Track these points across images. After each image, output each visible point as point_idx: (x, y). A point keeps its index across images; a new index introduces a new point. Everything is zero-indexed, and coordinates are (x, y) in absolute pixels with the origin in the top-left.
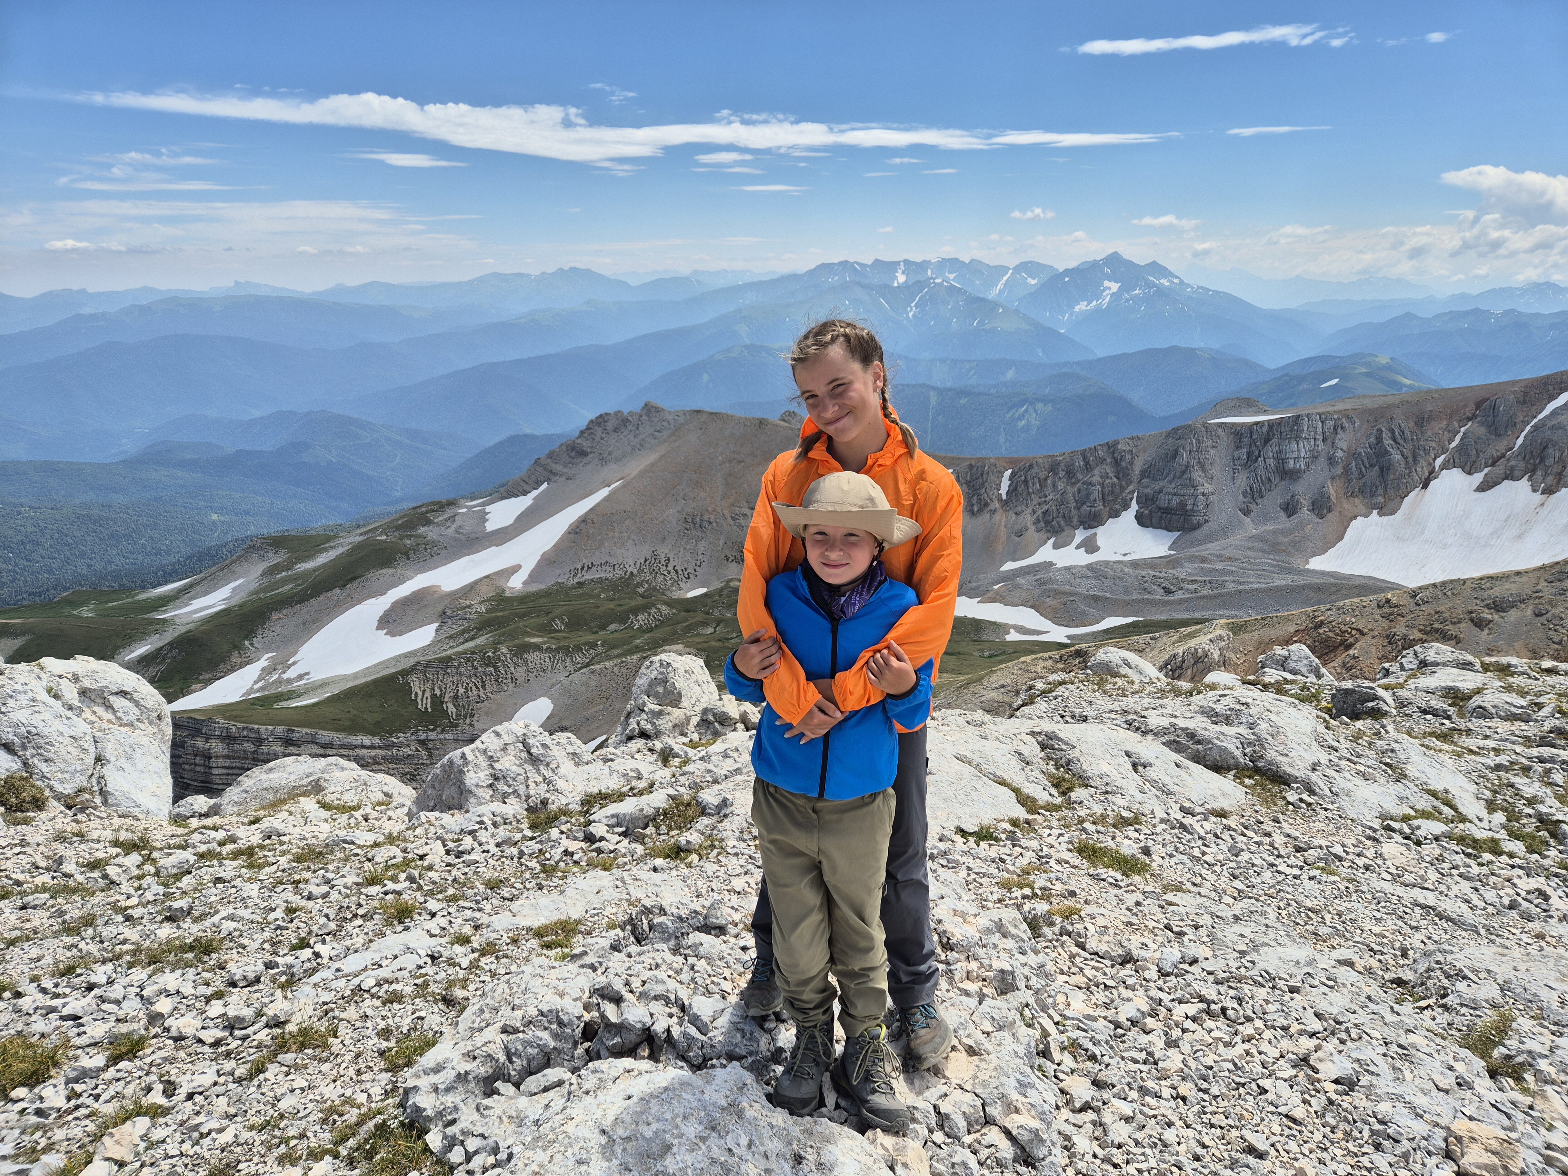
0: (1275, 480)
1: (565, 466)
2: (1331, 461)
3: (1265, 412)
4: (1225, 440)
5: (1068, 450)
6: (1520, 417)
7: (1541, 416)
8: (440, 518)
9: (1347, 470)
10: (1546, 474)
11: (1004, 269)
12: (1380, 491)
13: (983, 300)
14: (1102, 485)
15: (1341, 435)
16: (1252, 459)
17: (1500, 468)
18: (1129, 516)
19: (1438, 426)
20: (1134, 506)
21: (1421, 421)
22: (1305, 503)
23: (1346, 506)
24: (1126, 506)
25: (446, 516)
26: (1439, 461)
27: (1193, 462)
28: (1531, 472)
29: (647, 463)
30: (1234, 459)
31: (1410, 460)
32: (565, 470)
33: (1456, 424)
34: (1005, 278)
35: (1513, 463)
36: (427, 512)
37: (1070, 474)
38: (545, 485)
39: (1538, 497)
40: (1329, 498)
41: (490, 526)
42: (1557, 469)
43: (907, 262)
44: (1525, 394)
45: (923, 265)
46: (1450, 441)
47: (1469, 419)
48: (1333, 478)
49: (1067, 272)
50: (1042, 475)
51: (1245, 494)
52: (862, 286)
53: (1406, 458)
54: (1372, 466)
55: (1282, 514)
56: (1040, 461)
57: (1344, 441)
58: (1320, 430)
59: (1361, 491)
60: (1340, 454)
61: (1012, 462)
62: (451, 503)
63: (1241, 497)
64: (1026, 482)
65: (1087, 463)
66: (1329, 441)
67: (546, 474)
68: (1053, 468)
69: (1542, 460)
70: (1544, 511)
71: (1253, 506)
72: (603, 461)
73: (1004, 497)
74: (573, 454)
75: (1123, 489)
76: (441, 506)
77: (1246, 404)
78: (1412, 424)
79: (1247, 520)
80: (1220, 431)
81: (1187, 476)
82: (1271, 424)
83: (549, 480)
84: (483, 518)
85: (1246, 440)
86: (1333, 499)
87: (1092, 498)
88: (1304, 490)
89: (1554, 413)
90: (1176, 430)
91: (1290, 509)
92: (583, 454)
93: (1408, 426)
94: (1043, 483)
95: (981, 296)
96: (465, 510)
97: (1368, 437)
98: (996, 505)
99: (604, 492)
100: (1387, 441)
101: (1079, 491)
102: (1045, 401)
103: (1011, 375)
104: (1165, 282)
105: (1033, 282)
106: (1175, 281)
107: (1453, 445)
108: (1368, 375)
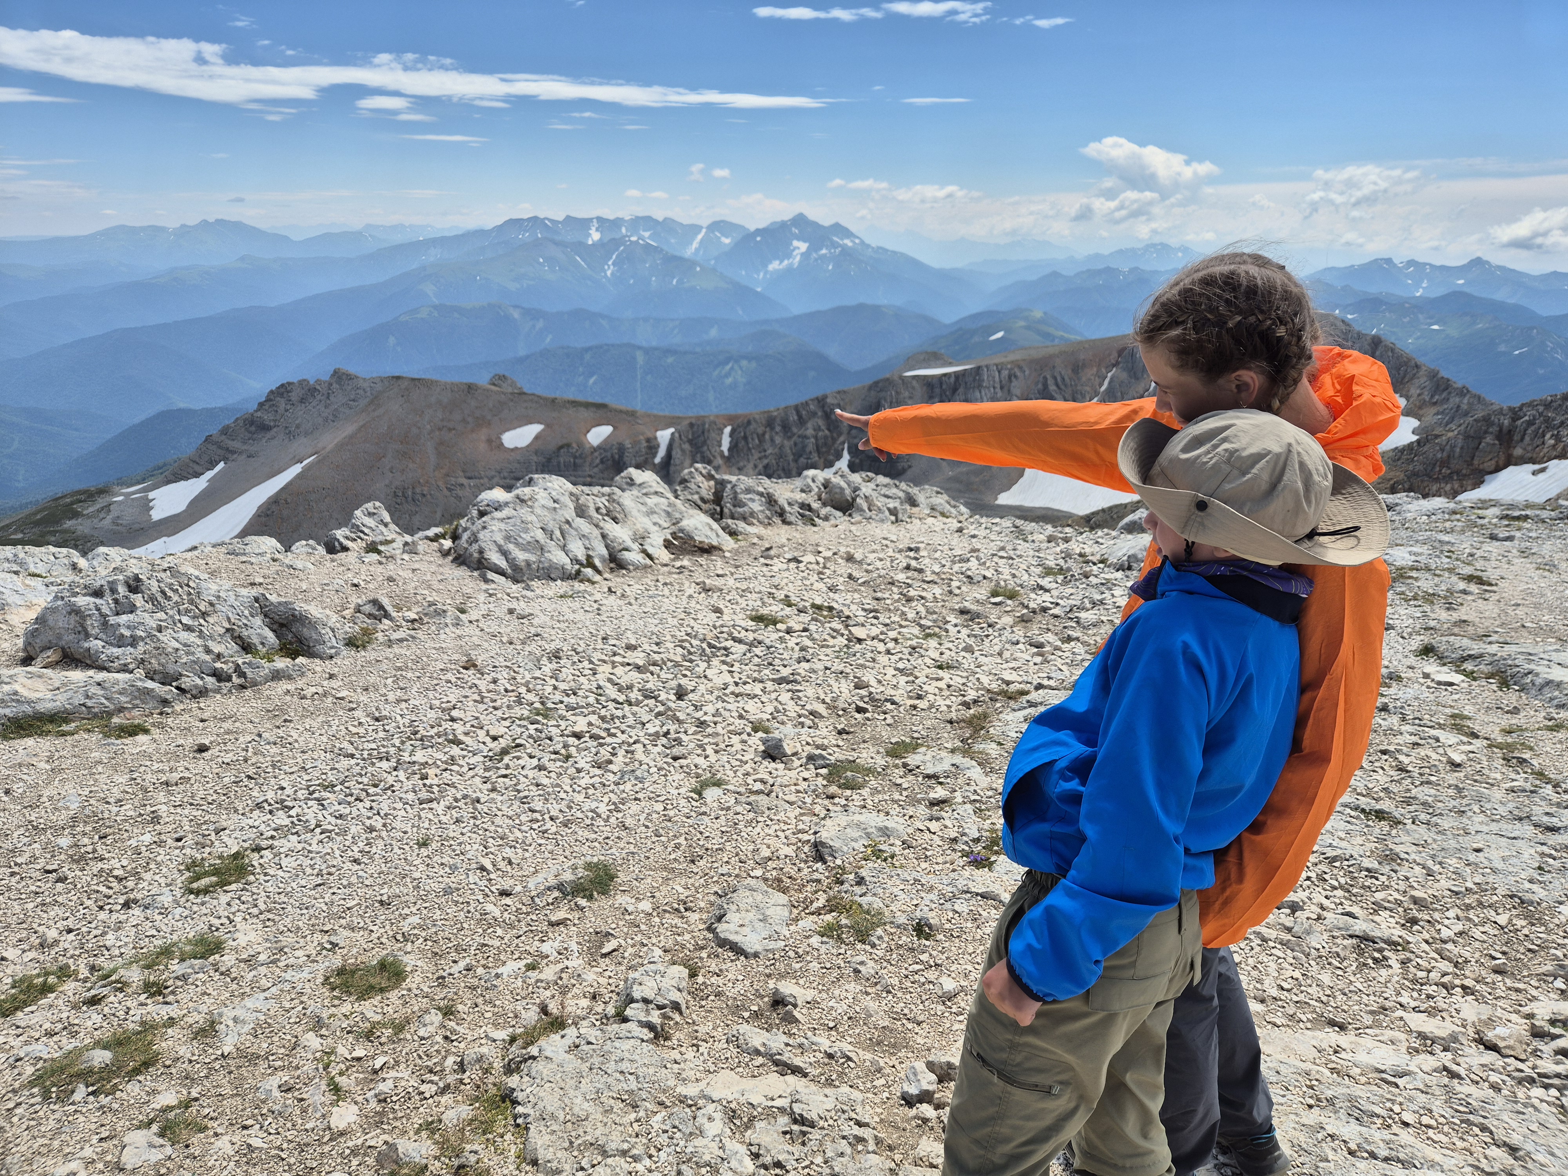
1: (244, 443)
3: (950, 364)
4: (919, 390)
5: (783, 405)
8: (91, 509)
11: (696, 228)
13: (681, 259)
14: (816, 438)
18: (842, 464)
19: (1090, 373)
20: (846, 457)
24: (839, 457)
25: (98, 506)
29: (343, 435)
32: (245, 447)
33: (1104, 370)
34: (700, 237)
36: (72, 503)
37: (786, 428)
38: (221, 465)
41: (157, 515)
43: (599, 219)
45: (616, 223)
47: (1114, 365)
49: (758, 232)
50: (760, 430)
52: (556, 243)
56: (757, 417)
57: (1017, 389)
58: (997, 379)
61: (730, 419)
62: (103, 491)
64: (745, 438)
65: (800, 417)
67: (221, 452)
68: (770, 423)
72: (291, 435)
73: (726, 453)
74: (253, 429)
75: (834, 440)
76: (90, 495)
77: (933, 358)
80: (914, 383)
82: (956, 375)
83: (226, 460)
84: (146, 506)
85: (937, 391)
87: (808, 450)
92: (264, 428)
94: (761, 437)
95: (678, 254)
96: (121, 498)
97: (1037, 384)
98: (719, 461)
99: (296, 469)
100: (1052, 387)
101: (795, 444)
102: (749, 358)
103: (713, 333)
104: (848, 242)
105: (727, 241)
106: (857, 241)
107: (1103, 388)
108: (1028, 328)
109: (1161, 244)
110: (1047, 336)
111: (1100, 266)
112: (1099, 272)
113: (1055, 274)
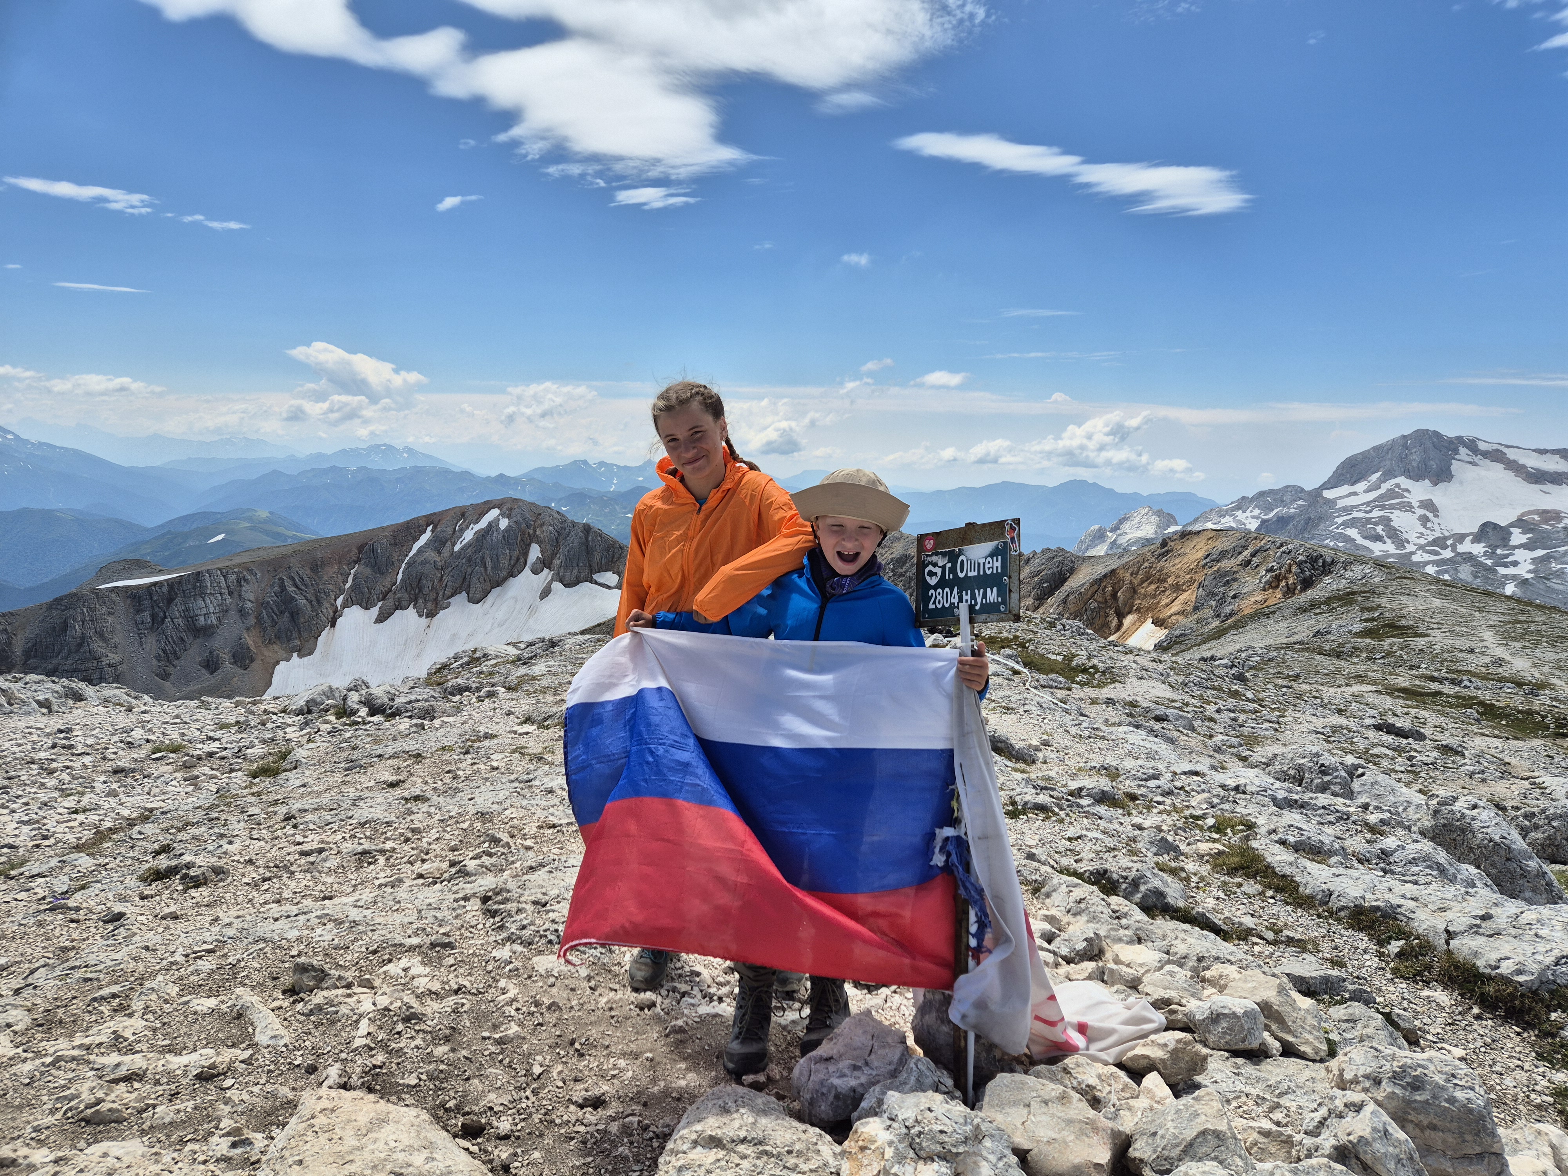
0: (189, 639)
2: (242, 612)
3: (160, 572)
4: (121, 605)
6: (395, 557)
7: (411, 554)
9: (259, 619)
10: (426, 602)
12: (295, 635)
15: (246, 587)
16: (157, 622)
17: (390, 602)
19: (331, 571)
21: (316, 567)
22: (226, 657)
23: (266, 653)
26: (339, 601)
27: (90, 633)
28: (414, 600)
30: (137, 624)
31: (315, 603)
33: (346, 567)
35: (399, 595)
39: (424, 621)
40: (248, 648)
42: (433, 595)
44: (395, 538)
46: (345, 582)
47: (356, 562)
48: (248, 629)
51: (158, 658)
53: (311, 602)
54: (282, 612)
55: (204, 671)
57: (250, 593)
58: (223, 584)
59: (278, 637)
60: (249, 605)
63: (155, 662)
66: (236, 594)
69: (420, 591)
70: (431, 631)
71: (170, 669)
77: (138, 566)
78: (308, 571)
79: (168, 684)
80: (113, 596)
81: (86, 648)
82: (170, 583)
85: (147, 602)
86: (253, 648)
88: (221, 644)
89: (420, 550)
91: (211, 665)
93: (306, 573)
97: (272, 586)
100: (291, 589)
106: (10, 436)
107: (348, 586)
108: (253, 528)
109: (384, 445)
110: (277, 535)
111: (327, 465)
112: (325, 471)
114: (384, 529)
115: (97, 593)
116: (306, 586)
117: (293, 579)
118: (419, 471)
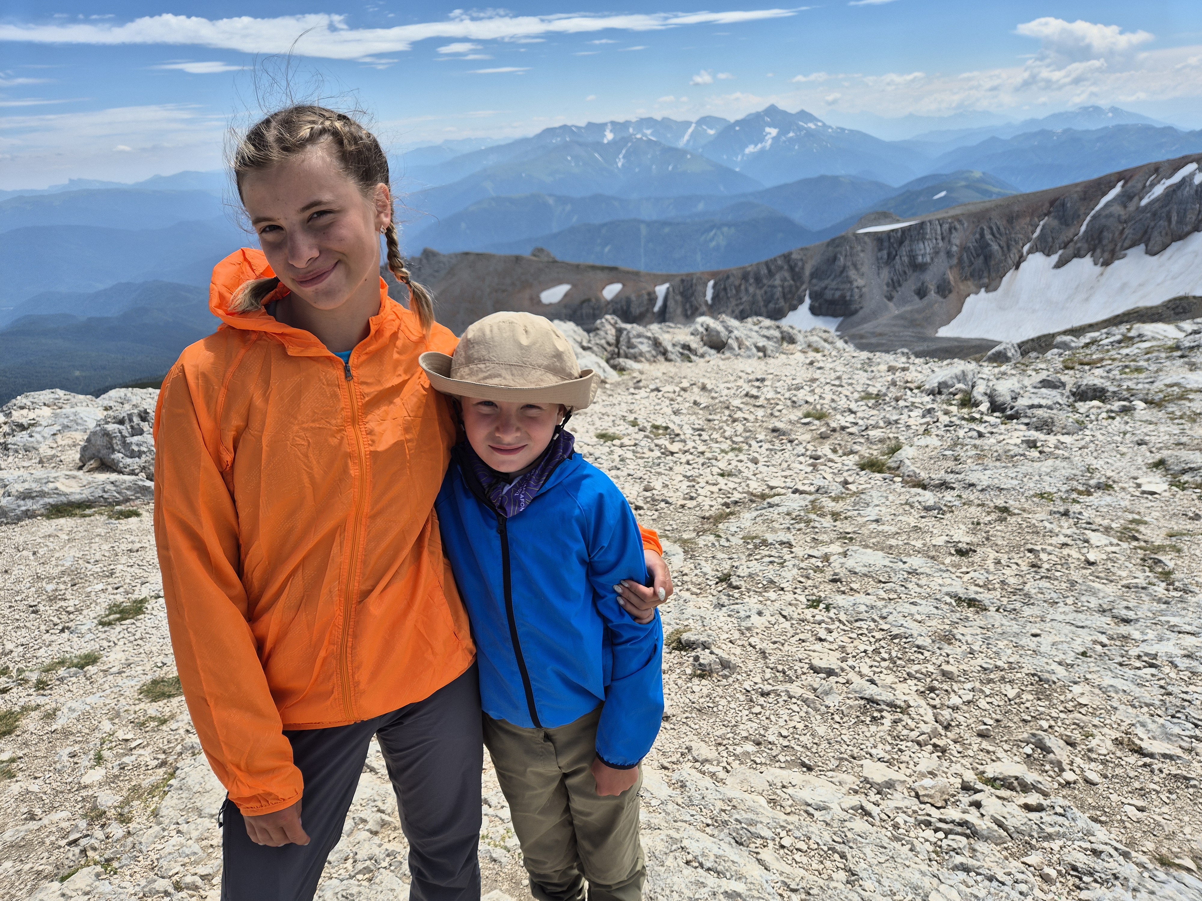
0: (909, 272)
2: (949, 254)
3: (898, 221)
4: (870, 245)
5: (755, 263)
6: (1082, 211)
7: (1098, 208)
9: (960, 260)
10: (1103, 251)
11: (688, 124)
12: (986, 274)
13: (675, 150)
14: (783, 287)
15: (955, 234)
16: (891, 258)
17: (1070, 250)
18: (804, 308)
19: (1024, 222)
20: (807, 301)
21: (1011, 219)
22: (932, 288)
23: (962, 287)
24: (801, 301)
26: (1026, 248)
27: (849, 264)
28: (1092, 250)
30: (878, 259)
31: (1005, 249)
33: (1036, 219)
34: (690, 130)
35: (1079, 245)
37: (758, 280)
39: (1098, 269)
40: (949, 282)
42: (1110, 247)
43: (613, 123)
44: (1085, 193)
45: (626, 125)
46: (1033, 232)
47: (1046, 215)
48: (951, 268)
49: (737, 123)
50: (737, 283)
51: (888, 285)
52: (580, 144)
53: (1002, 248)
54: (978, 256)
55: (916, 298)
56: (735, 272)
57: (957, 239)
58: (939, 232)
59: (972, 275)
60: (955, 249)
61: (713, 275)
63: (885, 288)
64: (725, 289)
65: (770, 271)
66: (947, 240)
68: (745, 277)
69: (1100, 240)
70: (1103, 279)
71: (894, 294)
73: (710, 302)
75: (798, 288)
77: (883, 216)
78: (1005, 222)
79: (891, 304)
80: (866, 239)
81: (844, 274)
82: (903, 230)
85: (886, 244)
86: (952, 283)
87: (776, 297)
88: (930, 278)
89: (1107, 205)
90: (833, 240)
91: (921, 293)
93: (1002, 223)
94: (738, 289)
95: (673, 146)
97: (974, 234)
98: (704, 308)
100: (988, 236)
101: (766, 293)
102: (729, 225)
103: (701, 207)
104: (812, 126)
105: (712, 132)
106: (820, 124)
107: (1035, 235)
108: (967, 187)
109: (1092, 107)
110: (985, 192)
111: (1035, 129)
112: (1035, 135)
113: (994, 139)
114: (1077, 185)
115: (856, 236)
116: (1001, 234)
117: (991, 229)
118: (1121, 130)
